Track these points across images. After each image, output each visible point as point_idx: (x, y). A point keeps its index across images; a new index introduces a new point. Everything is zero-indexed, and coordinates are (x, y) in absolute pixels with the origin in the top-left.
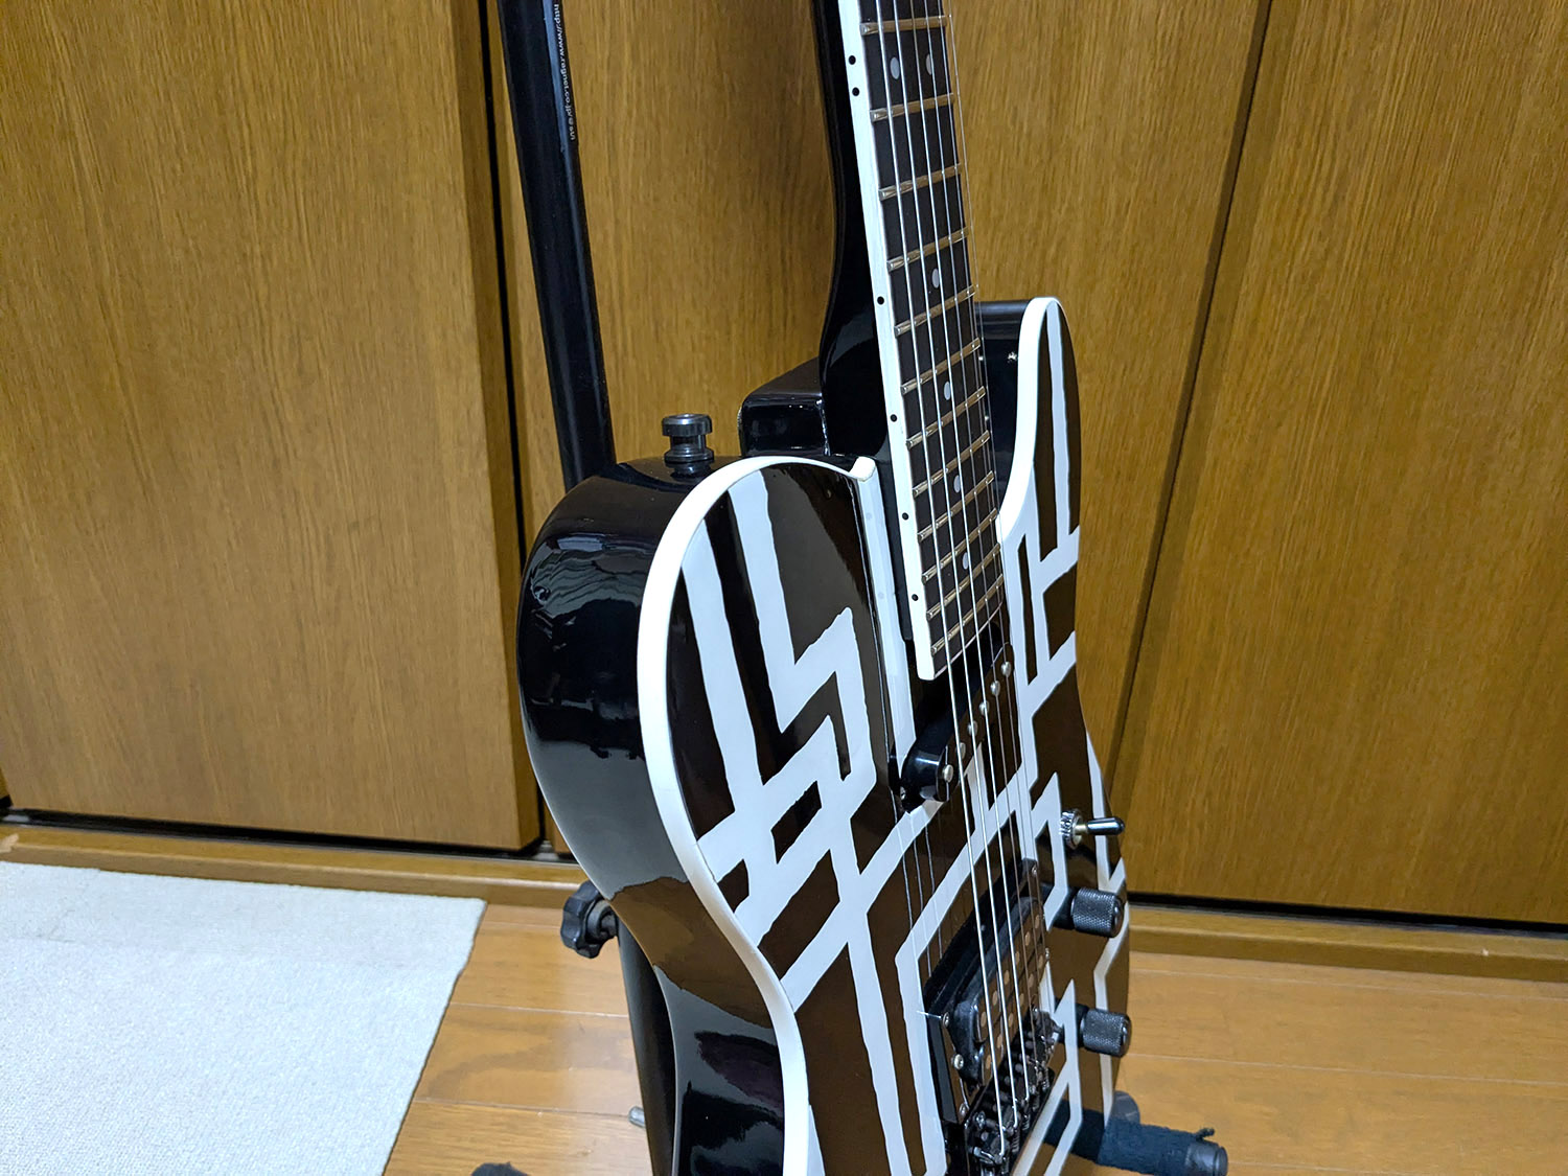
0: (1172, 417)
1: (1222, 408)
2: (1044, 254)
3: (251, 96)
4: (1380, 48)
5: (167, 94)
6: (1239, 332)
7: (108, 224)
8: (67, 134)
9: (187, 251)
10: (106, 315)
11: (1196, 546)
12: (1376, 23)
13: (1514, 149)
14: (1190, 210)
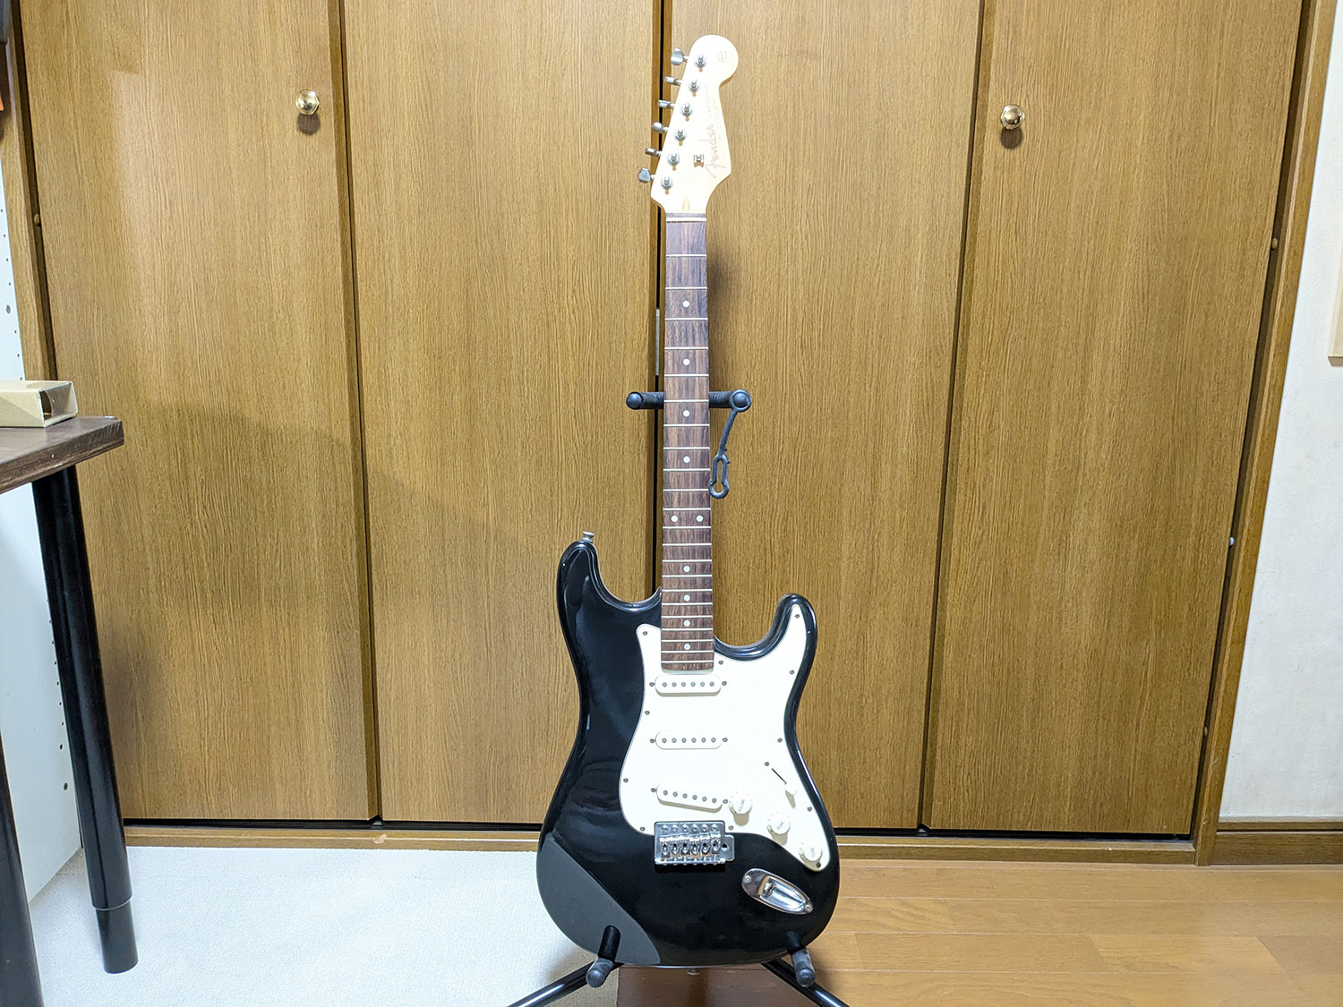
0: (931, 600)
1: (951, 595)
2: (873, 537)
3: (564, 489)
4: (991, 461)
5: (530, 490)
6: (953, 565)
7: (495, 538)
8: (485, 505)
9: (527, 549)
10: (487, 574)
11: (948, 655)
12: (988, 453)
13: (1046, 494)
14: (928, 520)
